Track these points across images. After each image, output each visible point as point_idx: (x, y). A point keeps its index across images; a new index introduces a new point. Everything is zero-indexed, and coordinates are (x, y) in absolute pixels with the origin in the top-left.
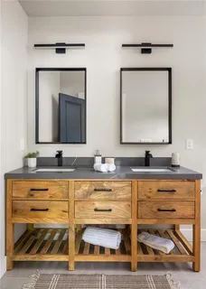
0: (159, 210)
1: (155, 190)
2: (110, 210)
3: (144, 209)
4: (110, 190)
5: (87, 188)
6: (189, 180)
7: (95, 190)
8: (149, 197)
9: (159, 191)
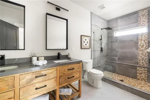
0: (68, 78)
1: (67, 70)
2: (46, 86)
3: (62, 80)
4: (46, 75)
5: (30, 77)
6: (78, 63)
7: (36, 77)
8: (64, 74)
9: (68, 70)
